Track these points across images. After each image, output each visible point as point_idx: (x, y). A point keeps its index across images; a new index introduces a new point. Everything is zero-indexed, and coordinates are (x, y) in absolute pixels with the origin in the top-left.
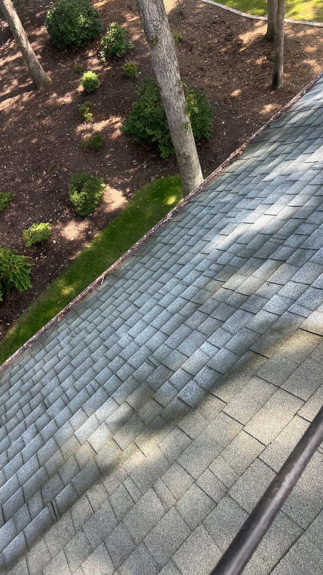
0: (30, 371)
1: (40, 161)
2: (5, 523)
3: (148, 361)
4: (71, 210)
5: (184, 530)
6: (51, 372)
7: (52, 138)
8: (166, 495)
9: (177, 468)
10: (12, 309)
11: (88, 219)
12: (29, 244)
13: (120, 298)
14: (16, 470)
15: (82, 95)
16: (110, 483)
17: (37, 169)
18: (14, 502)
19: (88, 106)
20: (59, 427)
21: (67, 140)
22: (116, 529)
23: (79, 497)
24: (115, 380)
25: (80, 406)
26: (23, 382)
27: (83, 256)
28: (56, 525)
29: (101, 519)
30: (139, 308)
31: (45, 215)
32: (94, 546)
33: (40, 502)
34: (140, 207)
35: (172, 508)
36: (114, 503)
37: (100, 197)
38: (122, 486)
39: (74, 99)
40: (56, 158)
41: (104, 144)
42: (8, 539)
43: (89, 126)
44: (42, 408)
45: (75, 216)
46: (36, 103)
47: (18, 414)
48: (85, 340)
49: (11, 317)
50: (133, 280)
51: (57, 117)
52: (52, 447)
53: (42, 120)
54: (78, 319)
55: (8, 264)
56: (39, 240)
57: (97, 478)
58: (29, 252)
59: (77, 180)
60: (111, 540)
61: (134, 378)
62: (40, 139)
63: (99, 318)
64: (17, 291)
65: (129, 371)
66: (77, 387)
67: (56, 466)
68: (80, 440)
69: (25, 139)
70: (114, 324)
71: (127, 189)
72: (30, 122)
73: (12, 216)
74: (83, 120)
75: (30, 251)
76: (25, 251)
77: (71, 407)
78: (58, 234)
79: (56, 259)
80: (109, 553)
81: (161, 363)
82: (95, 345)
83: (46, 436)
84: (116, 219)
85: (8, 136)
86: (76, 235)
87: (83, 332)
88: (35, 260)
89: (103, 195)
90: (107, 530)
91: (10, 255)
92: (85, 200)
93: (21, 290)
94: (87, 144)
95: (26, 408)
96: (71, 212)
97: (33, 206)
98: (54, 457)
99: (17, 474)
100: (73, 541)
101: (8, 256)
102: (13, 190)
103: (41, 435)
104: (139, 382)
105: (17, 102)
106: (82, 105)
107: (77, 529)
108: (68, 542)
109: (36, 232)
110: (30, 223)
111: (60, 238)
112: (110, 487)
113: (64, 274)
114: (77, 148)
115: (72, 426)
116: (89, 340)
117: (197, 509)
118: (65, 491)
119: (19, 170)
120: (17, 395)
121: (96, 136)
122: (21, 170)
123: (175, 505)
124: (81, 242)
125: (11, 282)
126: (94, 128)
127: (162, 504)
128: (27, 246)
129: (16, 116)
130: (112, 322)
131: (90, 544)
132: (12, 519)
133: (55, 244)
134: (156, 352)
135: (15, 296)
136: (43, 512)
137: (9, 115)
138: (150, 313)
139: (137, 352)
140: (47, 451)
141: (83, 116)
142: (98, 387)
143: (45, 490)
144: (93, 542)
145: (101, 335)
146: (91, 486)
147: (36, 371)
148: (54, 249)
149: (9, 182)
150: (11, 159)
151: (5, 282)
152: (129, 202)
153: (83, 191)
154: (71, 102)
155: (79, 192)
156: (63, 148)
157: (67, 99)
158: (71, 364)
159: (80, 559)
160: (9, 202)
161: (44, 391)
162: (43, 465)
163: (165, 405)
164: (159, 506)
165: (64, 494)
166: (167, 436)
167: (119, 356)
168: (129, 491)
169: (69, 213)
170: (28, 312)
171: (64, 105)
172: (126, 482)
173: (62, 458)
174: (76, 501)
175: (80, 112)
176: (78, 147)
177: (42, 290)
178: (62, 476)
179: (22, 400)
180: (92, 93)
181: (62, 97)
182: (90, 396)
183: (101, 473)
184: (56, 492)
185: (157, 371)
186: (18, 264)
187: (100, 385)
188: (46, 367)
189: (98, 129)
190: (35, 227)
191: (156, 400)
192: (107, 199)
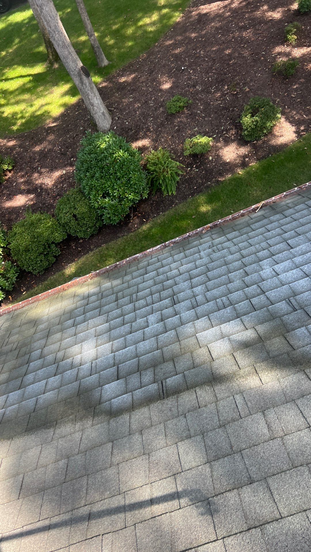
0: (167, 267)
1: (225, 74)
2: (118, 379)
3: (288, 301)
4: (238, 131)
5: (285, 462)
6: (186, 275)
7: (246, 53)
8: (275, 425)
9: (293, 407)
10: (152, 208)
11: (251, 145)
12: (187, 153)
13: (272, 231)
14: (136, 343)
15: (294, 14)
16: (220, 389)
17: (221, 82)
18: (129, 367)
19: (296, 27)
20: (182, 324)
21: (259, 59)
22: (217, 430)
23: (188, 389)
24: (248, 305)
25: (207, 314)
26: (158, 274)
27: (232, 181)
28: (162, 402)
29: (205, 415)
30: (292, 248)
31: (211, 130)
32: (192, 434)
33: (152, 376)
34: (307, 149)
35: (279, 439)
36: (221, 408)
37: (271, 127)
38: (232, 398)
39: (284, 16)
40: (243, 75)
41: (297, 72)
42: (118, 393)
43: (288, 49)
44: (171, 302)
45: (239, 139)
46: (244, 12)
47: (148, 298)
48: (225, 258)
49: (149, 215)
50: (291, 219)
51: (259, 32)
52: (172, 338)
53: (244, 31)
54: (223, 237)
55: (163, 166)
56: (197, 152)
57: (209, 380)
58: (184, 160)
59: (255, 103)
60: (209, 437)
61: (268, 310)
62: (235, 50)
63: (245, 244)
64: (161, 193)
65: (265, 303)
66: (208, 297)
67: (172, 355)
68: (200, 343)
69: (220, 48)
70: (260, 254)
71: (301, 126)
72: (231, 31)
73: (181, 121)
74: (284, 41)
75: (186, 160)
76: (181, 159)
77: (198, 312)
78: (216, 152)
79: (206, 175)
80: (205, 446)
81: (301, 308)
82: (235, 267)
83: (169, 326)
84: (278, 154)
85: (205, 41)
86: (233, 158)
87: (225, 250)
88: (187, 170)
89: (275, 125)
90: (208, 427)
91: (168, 158)
92: (256, 125)
93: (165, 193)
94: (279, 68)
95: (156, 296)
96: (237, 133)
97: (203, 118)
98: (173, 346)
99: (136, 346)
100: (175, 421)
101: (165, 158)
102: (191, 97)
103: (165, 324)
104: (272, 317)
105: (225, 7)
106: (290, 25)
107: (180, 413)
108: (169, 420)
109: (197, 143)
110: (194, 133)
111: (217, 156)
112: (220, 393)
113: (208, 192)
114: (267, 70)
115: (195, 328)
116: (230, 260)
117: (305, 452)
118: (177, 378)
119: (203, 78)
120: (151, 282)
121: (292, 62)
122: (205, 78)
123: (282, 437)
124: (236, 166)
125: (159, 183)
126: (293, 53)
127: (269, 431)
128: (185, 154)
129: (219, 21)
130: (258, 252)
131: (189, 430)
132: (124, 379)
133: (210, 161)
134: (299, 296)
135: (158, 198)
136: (152, 386)
137: (213, 19)
138: (303, 257)
139: (278, 289)
140: (167, 339)
141: (287, 37)
142: (228, 305)
143: (158, 370)
144: (192, 431)
145: (244, 260)
146: (202, 385)
147: (172, 269)
148: (208, 165)
149: (190, 88)
150: (200, 65)
151: (155, 182)
152: (298, 141)
153: (257, 116)
154: (280, 19)
155: (252, 116)
156: (254, 66)
157: (277, 15)
158: (207, 275)
159: (177, 438)
160: (184, 107)
161: (175, 288)
162: (161, 349)
163: (295, 347)
164: (266, 431)
165: (174, 380)
166: (290, 375)
167: (258, 285)
168: (238, 405)
169: (235, 134)
170: (164, 215)
171: (271, 20)
172: (237, 396)
173: (179, 350)
174: (184, 391)
175: (285, 31)
176: (269, 69)
177: (183, 200)
178: (176, 365)
179: (154, 288)
180: (306, 14)
181: (272, 11)
182: (219, 310)
183: (214, 379)
184: (168, 375)
185: (296, 314)
186: (171, 168)
187: (231, 304)
188: (183, 268)
189: (296, 55)
190: (198, 138)
191: (288, 339)
192: (277, 131)
